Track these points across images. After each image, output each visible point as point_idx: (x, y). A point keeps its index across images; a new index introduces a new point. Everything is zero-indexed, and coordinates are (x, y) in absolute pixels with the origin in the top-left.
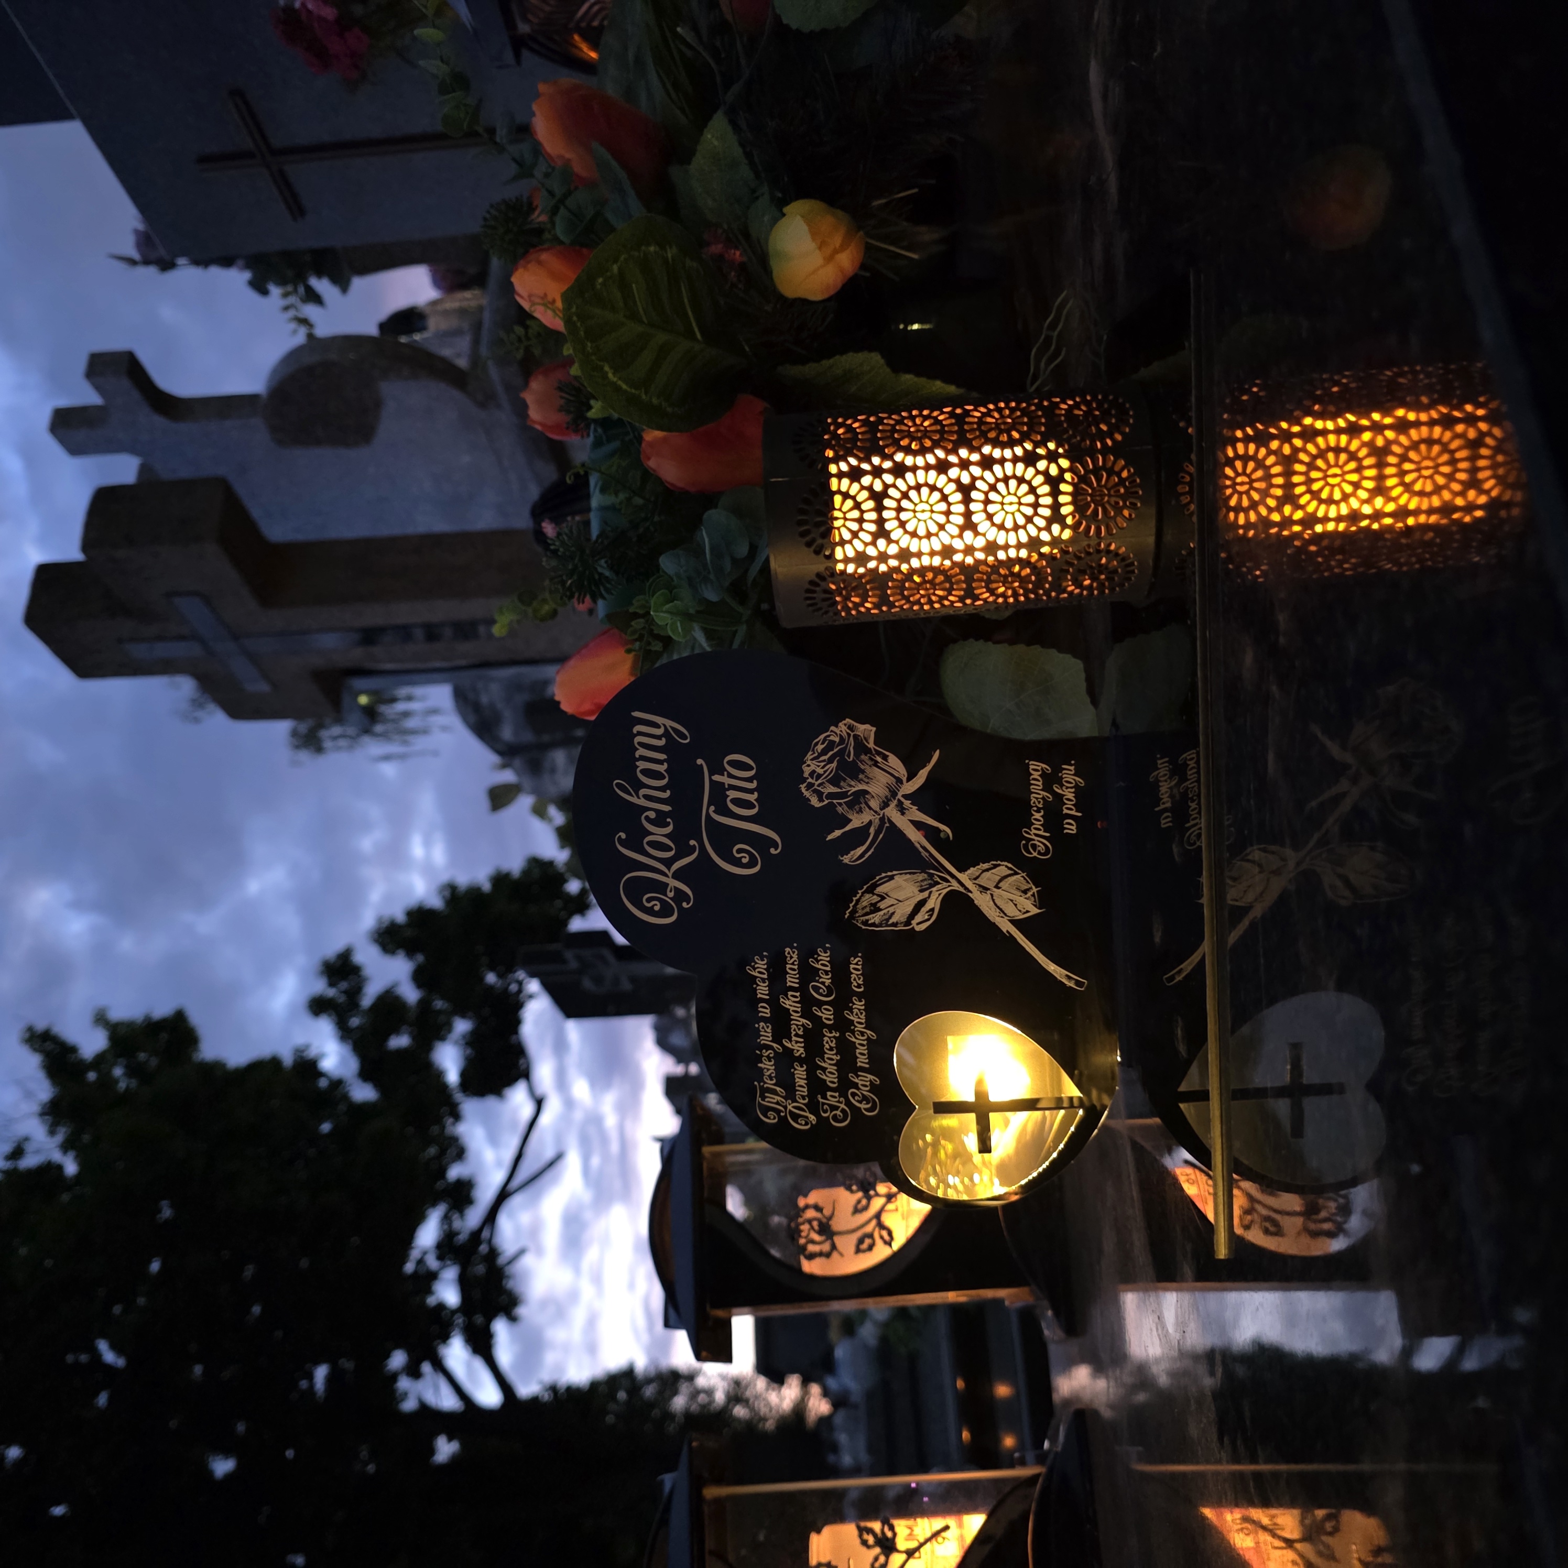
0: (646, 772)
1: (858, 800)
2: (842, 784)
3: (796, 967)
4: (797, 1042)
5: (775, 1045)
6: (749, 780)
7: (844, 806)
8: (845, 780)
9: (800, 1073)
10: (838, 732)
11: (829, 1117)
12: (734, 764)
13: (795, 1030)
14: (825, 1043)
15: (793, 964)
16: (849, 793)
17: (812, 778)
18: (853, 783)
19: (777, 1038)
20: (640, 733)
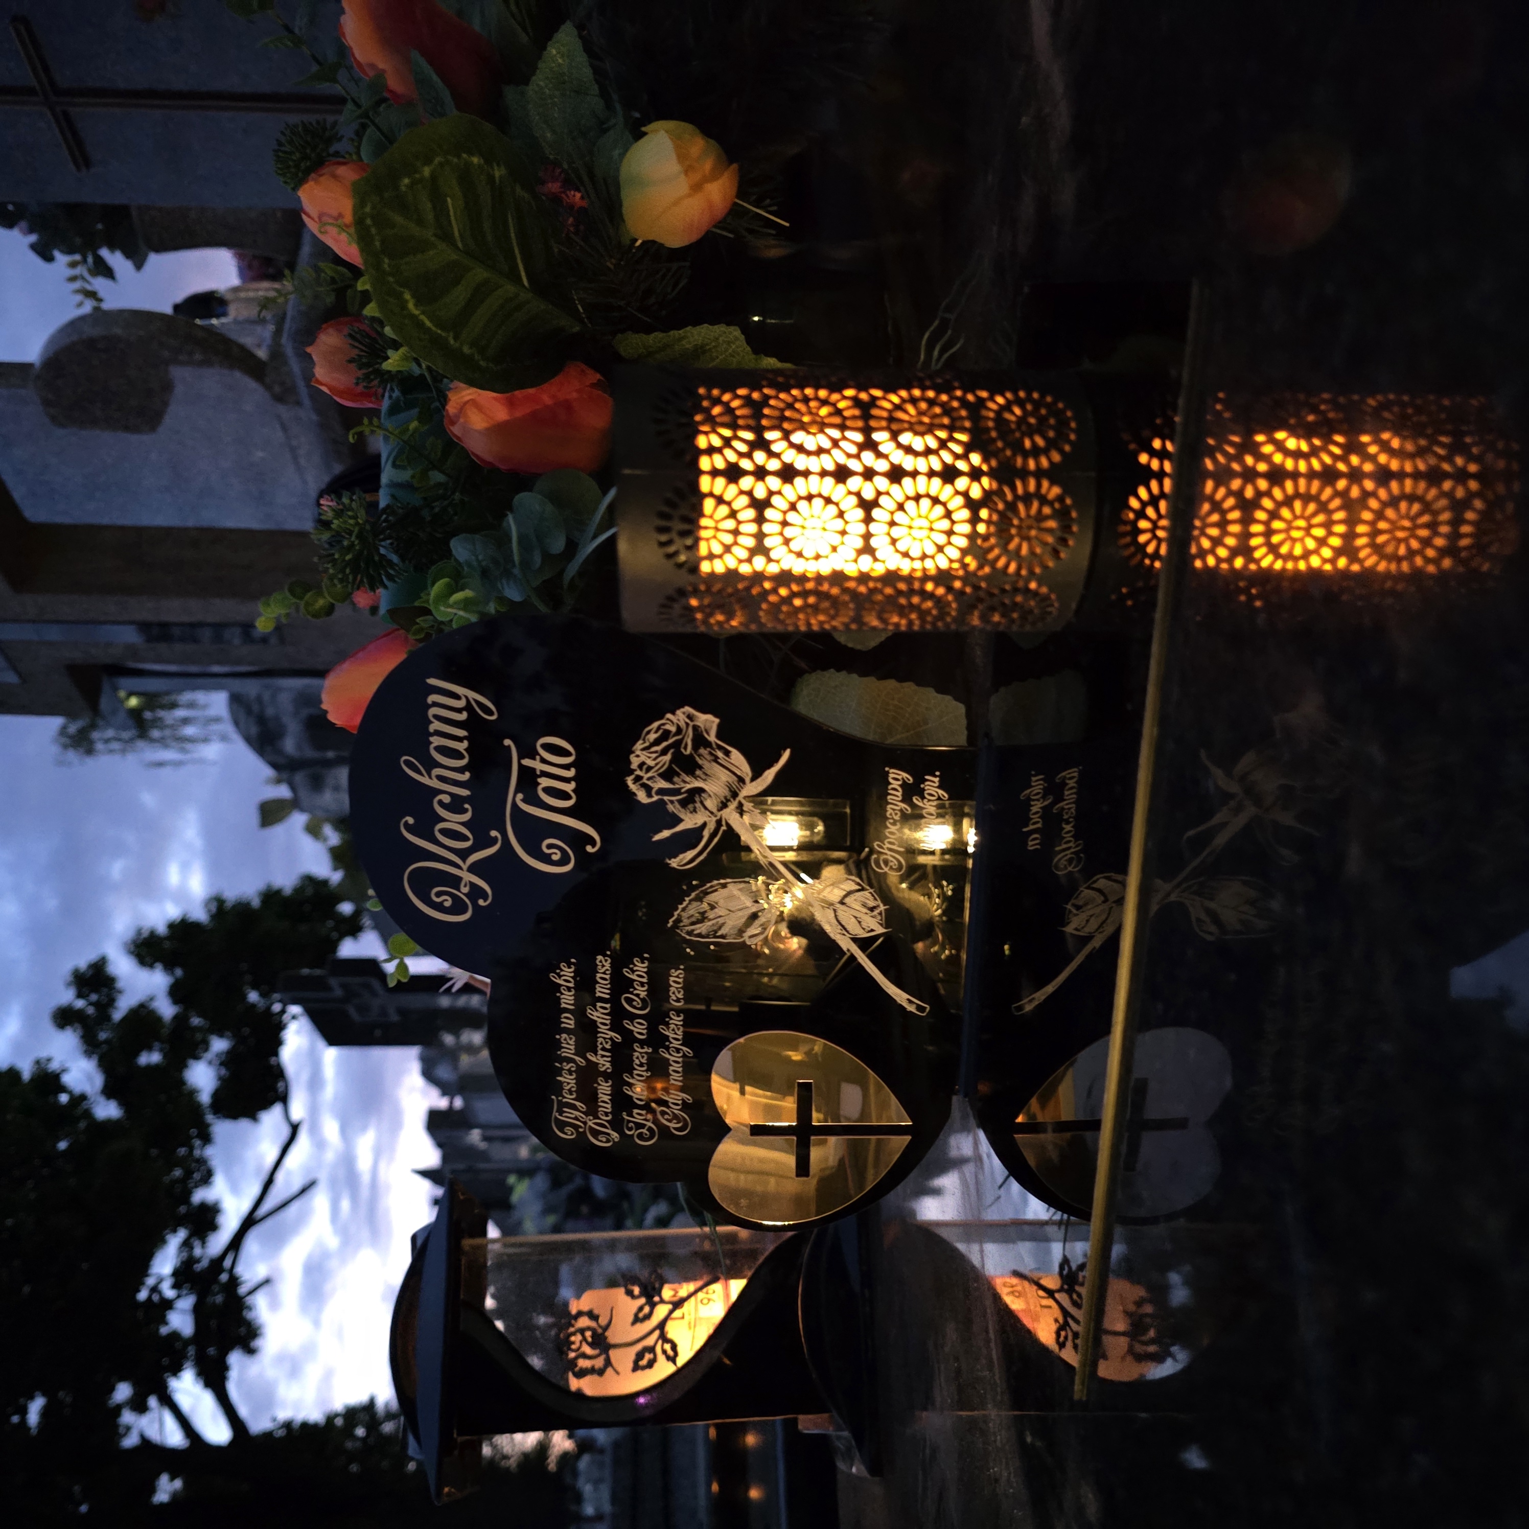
0: (441, 750)
1: (692, 798)
2: (676, 779)
3: (607, 977)
4: (603, 1056)
5: (577, 1058)
6: (566, 767)
7: (676, 804)
8: (678, 775)
9: (604, 1089)
10: (675, 721)
11: (633, 1135)
12: (550, 748)
13: (601, 1044)
14: (635, 1059)
15: (604, 973)
16: (683, 790)
17: (641, 769)
18: (688, 779)
19: (580, 1052)
20: (435, 704)
